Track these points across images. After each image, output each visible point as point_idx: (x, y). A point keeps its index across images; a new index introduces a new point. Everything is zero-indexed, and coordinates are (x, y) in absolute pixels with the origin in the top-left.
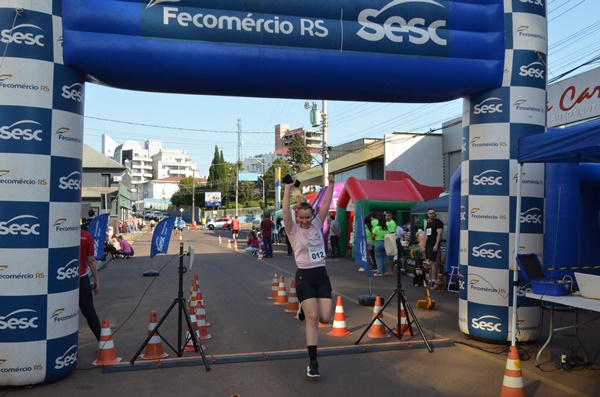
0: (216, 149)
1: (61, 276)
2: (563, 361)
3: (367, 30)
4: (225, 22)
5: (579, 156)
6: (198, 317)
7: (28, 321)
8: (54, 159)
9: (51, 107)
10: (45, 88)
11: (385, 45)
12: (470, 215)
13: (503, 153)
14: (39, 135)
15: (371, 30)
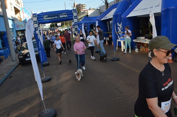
4: (49, 18)
10: (37, 26)
11: (62, 18)
15: (61, 17)
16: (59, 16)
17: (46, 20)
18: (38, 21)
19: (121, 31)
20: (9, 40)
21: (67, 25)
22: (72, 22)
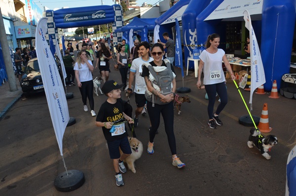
4: (74, 19)
10: (54, 31)
11: (96, 18)
15: (94, 17)
16: (91, 15)
17: (68, 21)
18: (55, 23)
19: (195, 43)
20: (5, 55)
21: (104, 32)
22: (113, 26)
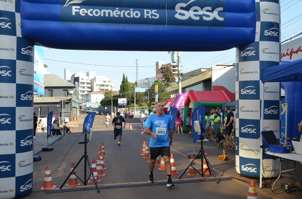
0: (124, 75)
1: (23, 144)
2: (286, 188)
3: (180, 14)
4: (104, 13)
5: (296, 78)
6: (97, 165)
7: (5, 167)
8: (18, 85)
9: (16, 59)
10: (12, 50)
11: (190, 22)
12: (240, 110)
13: (256, 77)
14: (10, 73)
15: (182, 14)
16: (172, 7)
18: (23, 17)
21: (140, 106)
